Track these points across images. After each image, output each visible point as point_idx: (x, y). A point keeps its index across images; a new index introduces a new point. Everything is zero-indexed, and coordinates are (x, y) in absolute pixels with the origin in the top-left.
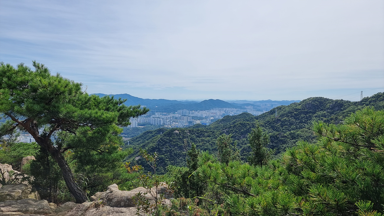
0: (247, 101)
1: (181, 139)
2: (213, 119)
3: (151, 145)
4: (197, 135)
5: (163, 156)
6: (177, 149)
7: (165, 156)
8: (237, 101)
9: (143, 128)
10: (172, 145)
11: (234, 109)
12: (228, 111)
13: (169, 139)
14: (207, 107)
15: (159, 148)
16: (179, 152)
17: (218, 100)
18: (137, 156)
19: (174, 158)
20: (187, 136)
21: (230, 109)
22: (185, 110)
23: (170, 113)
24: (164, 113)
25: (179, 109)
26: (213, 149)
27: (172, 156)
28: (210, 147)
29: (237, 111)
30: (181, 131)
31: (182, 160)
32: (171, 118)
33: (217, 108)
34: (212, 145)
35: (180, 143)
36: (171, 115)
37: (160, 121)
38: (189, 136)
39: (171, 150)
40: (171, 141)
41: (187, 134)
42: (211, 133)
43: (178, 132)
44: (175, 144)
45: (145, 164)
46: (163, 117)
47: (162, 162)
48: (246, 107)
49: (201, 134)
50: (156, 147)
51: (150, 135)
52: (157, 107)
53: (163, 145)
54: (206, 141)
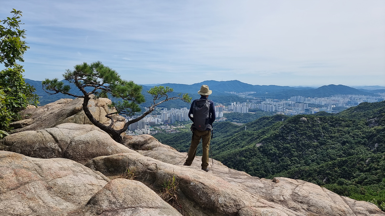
0: (380, 87)
1: (309, 127)
2: (335, 107)
3: (272, 132)
4: (331, 124)
5: (288, 145)
6: (305, 138)
7: (291, 145)
8: (366, 87)
9: (255, 114)
10: (299, 134)
11: (363, 96)
12: (355, 98)
13: (295, 127)
14: (327, 93)
15: (282, 136)
16: (308, 143)
17: (340, 86)
18: (258, 143)
19: (302, 149)
20: (318, 124)
21: (357, 96)
22: (300, 96)
23: (282, 99)
24: (275, 100)
25: (293, 96)
26: (356, 143)
27: (299, 146)
28: (351, 139)
29: (367, 99)
30: (309, 119)
31: (312, 151)
32: (285, 105)
33: (340, 95)
34: (353, 137)
35: (309, 132)
36: (283, 102)
37: (272, 107)
38: (321, 124)
39: (297, 139)
40: (297, 129)
41: (317, 122)
42: (351, 122)
43: (306, 119)
44: (302, 132)
45: (268, 152)
46: (275, 103)
47: (288, 152)
48: (379, 94)
49: (337, 123)
50: (280, 136)
51: (267, 121)
52: (267, 93)
53: (288, 133)
54: (344, 132)
